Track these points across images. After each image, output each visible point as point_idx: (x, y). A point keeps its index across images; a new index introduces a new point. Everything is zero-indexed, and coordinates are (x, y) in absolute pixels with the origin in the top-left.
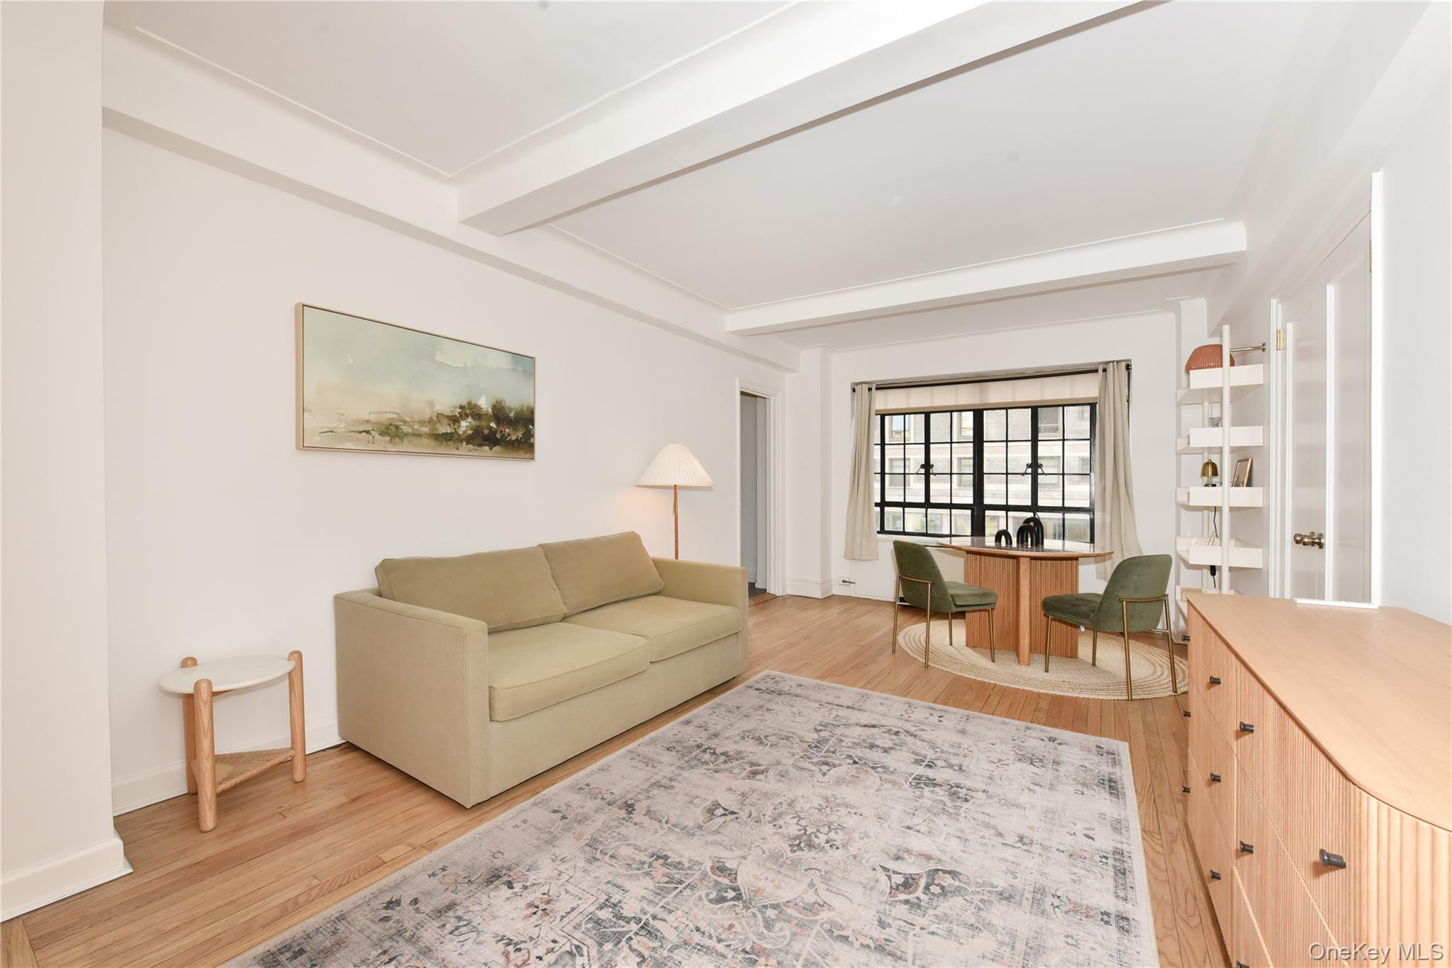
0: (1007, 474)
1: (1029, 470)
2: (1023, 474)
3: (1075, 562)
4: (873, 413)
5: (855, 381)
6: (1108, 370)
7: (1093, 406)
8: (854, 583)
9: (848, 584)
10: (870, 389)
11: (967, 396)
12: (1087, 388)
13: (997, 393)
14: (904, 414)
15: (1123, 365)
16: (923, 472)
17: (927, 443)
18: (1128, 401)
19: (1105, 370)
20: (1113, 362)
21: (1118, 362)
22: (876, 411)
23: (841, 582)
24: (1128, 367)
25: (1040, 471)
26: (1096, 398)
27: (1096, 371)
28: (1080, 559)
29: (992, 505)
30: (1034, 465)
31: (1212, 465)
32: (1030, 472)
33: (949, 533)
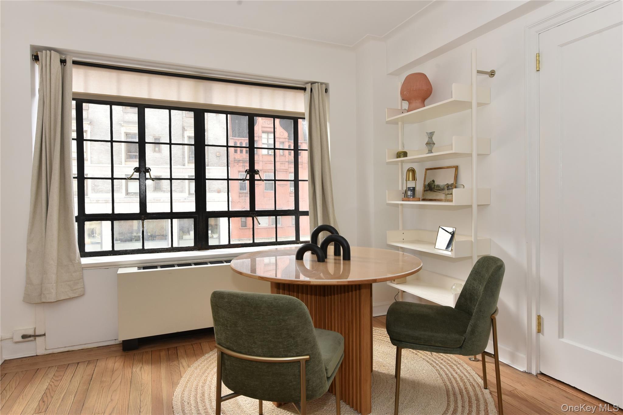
0: (228, 180)
6: (313, 90)
9: (32, 339)
10: (63, 62)
12: (297, 103)
14: (111, 104)
15: (324, 87)
16: (138, 177)
17: (142, 143)
23: (19, 339)
25: (257, 177)
29: (215, 211)
30: (252, 171)
31: (413, 171)
32: (248, 178)
33: (170, 246)
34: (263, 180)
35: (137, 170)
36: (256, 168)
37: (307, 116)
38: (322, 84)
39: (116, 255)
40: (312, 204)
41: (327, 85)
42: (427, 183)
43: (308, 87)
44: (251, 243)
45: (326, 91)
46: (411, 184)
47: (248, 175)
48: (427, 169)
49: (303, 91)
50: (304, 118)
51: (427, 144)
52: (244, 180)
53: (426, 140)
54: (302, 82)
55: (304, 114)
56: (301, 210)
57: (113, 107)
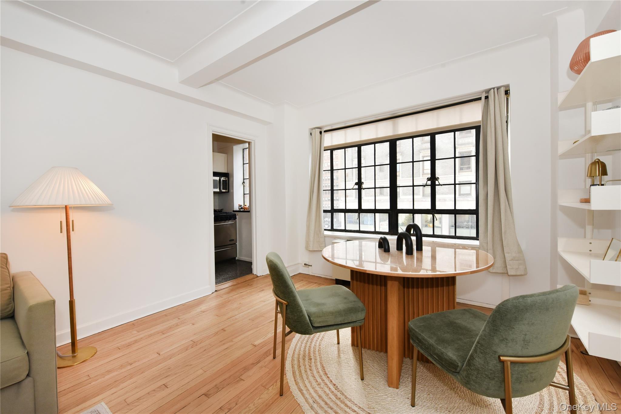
0: (413, 186)
1: (429, 183)
2: (424, 186)
4: (323, 149)
5: (310, 128)
6: (489, 97)
7: (478, 128)
8: (311, 266)
9: (308, 266)
10: (321, 133)
15: (502, 91)
16: (357, 188)
17: (359, 167)
18: (507, 122)
19: (487, 97)
20: (494, 88)
21: (498, 88)
22: (325, 147)
23: (304, 265)
24: (507, 93)
26: (479, 122)
27: (480, 99)
29: (403, 209)
30: (433, 178)
34: (441, 185)
35: (356, 184)
36: (436, 175)
37: (482, 123)
43: (483, 96)
44: (432, 235)
47: (431, 182)
54: (478, 93)
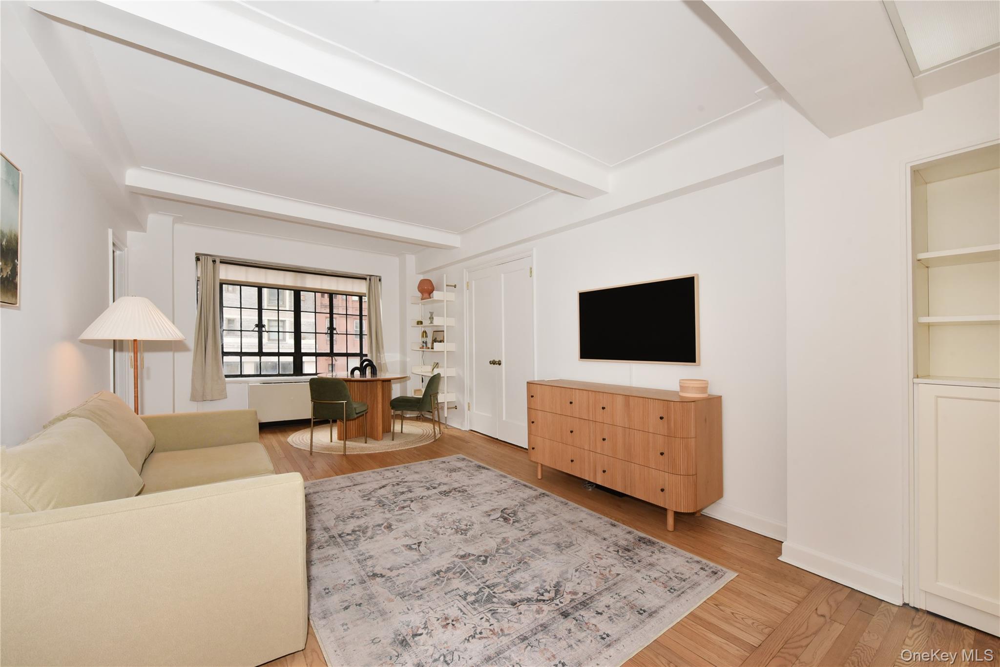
0: (316, 333)
3: (389, 382)
6: (371, 280)
7: (361, 297)
10: (214, 262)
11: (289, 279)
12: (361, 287)
13: (311, 282)
14: (241, 285)
15: (378, 278)
16: (257, 330)
17: (260, 309)
21: (374, 276)
25: (335, 332)
26: (362, 293)
28: (392, 381)
29: (307, 352)
30: (331, 328)
31: (425, 332)
32: (329, 332)
33: (278, 373)
34: (339, 334)
35: (257, 326)
36: (335, 326)
37: (367, 295)
38: (377, 276)
39: (243, 377)
40: (369, 349)
41: (380, 277)
42: (433, 339)
43: (368, 278)
45: (380, 280)
46: (425, 339)
47: (329, 331)
48: (434, 331)
49: (365, 280)
50: (365, 296)
51: (430, 318)
52: (326, 334)
53: (429, 316)
54: (364, 275)
55: (365, 294)
56: (364, 353)
57: (242, 287)
